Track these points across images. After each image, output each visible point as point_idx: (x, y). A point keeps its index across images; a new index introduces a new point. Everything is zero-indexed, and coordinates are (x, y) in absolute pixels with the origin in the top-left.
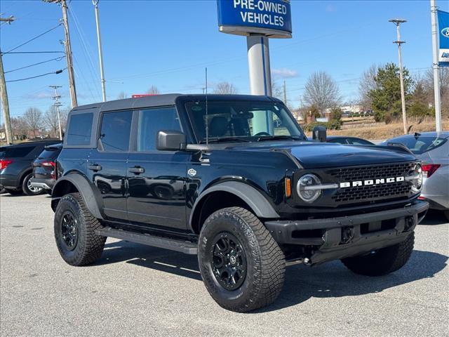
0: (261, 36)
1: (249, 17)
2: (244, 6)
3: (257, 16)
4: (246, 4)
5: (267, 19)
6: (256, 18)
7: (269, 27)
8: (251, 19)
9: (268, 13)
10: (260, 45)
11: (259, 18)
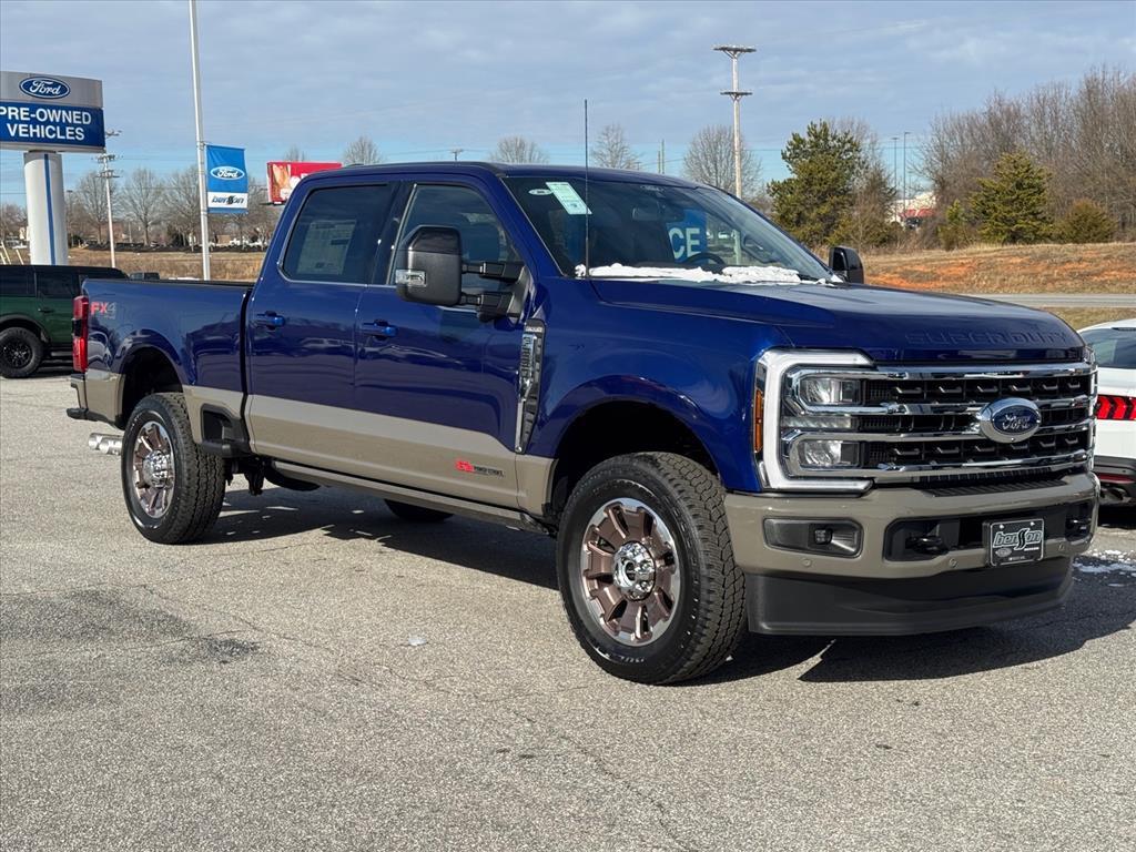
0: (43, 154)
1: (21, 130)
2: (13, 116)
3: (35, 128)
4: (16, 114)
5: (51, 132)
6: (32, 130)
7: (56, 141)
8: (24, 133)
9: (55, 124)
10: (43, 161)
11: (37, 131)
